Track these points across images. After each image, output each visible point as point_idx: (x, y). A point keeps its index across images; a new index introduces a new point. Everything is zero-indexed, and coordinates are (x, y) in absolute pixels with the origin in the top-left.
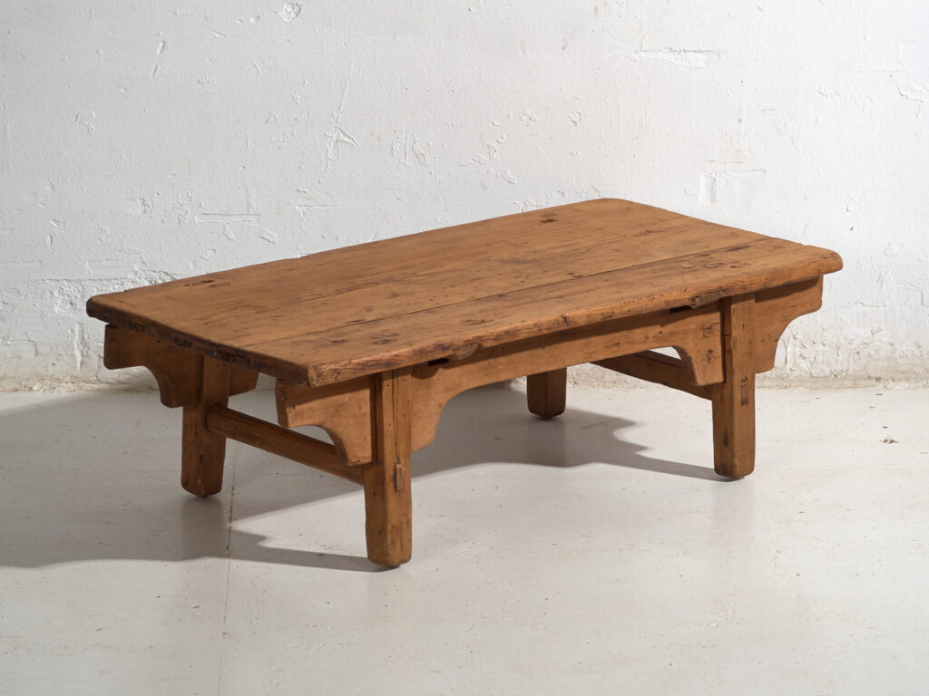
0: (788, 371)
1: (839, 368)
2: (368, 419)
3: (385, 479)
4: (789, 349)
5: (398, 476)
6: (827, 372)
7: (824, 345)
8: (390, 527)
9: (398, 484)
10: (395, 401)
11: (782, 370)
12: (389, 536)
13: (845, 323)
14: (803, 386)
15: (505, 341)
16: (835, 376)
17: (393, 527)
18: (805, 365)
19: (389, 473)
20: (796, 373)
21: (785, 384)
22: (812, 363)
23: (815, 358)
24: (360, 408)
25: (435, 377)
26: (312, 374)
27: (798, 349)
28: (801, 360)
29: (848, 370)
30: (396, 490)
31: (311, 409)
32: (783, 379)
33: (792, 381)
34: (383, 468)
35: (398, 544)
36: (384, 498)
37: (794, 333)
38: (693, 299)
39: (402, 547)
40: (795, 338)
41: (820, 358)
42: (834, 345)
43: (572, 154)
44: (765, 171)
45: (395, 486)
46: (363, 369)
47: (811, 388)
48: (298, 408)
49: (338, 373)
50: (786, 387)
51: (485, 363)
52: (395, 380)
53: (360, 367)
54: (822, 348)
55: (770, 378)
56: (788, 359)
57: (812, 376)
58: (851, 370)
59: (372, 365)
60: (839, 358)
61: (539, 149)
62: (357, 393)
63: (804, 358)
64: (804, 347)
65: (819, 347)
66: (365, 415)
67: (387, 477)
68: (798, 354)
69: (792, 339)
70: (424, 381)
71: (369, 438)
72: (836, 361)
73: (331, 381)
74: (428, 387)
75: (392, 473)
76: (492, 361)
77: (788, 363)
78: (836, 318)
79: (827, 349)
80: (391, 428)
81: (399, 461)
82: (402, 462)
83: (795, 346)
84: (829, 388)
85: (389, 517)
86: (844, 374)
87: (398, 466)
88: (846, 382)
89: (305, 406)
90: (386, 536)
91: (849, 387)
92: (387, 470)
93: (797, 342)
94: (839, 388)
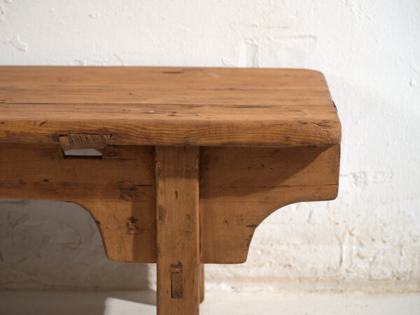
0: (344, 273)
1: (402, 269)
4: (345, 247)
6: (389, 274)
7: (385, 242)
11: (336, 271)
13: (409, 216)
14: (361, 290)
16: (398, 279)
18: (363, 266)
20: (353, 275)
21: (340, 288)
22: (371, 263)
23: (374, 258)
27: (354, 248)
28: (358, 259)
29: (412, 272)
32: (338, 282)
33: (348, 284)
37: (350, 228)
38: (56, 136)
40: (351, 234)
41: (380, 258)
42: (396, 243)
43: (91, 16)
44: (315, 38)
47: (370, 293)
50: (341, 291)
54: (383, 246)
55: (322, 281)
56: (344, 258)
57: (371, 279)
58: (415, 272)
60: (402, 258)
61: (53, 10)
63: (362, 258)
64: (361, 244)
65: (379, 245)
68: (355, 253)
69: (347, 235)
72: (399, 260)
77: (343, 264)
78: (399, 211)
79: (388, 247)
83: (351, 243)
84: (391, 292)
86: (408, 276)
88: (411, 286)
91: (414, 292)
93: (354, 239)
94: (403, 293)
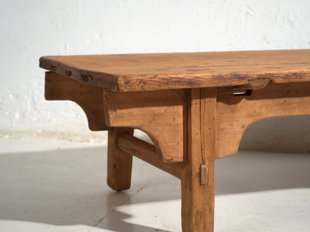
2: (181, 128)
3: (192, 175)
5: (202, 173)
8: (194, 211)
9: (202, 180)
10: (202, 116)
12: (194, 219)
15: (292, 80)
17: (197, 212)
19: (195, 170)
24: (174, 119)
25: (239, 105)
26: (121, 81)
30: (200, 185)
31: (130, 114)
34: (191, 167)
35: (202, 226)
36: (191, 189)
39: (204, 228)
45: (200, 181)
46: (167, 83)
48: (119, 112)
49: (145, 83)
51: (281, 100)
52: (202, 101)
53: (165, 81)
59: (175, 82)
62: (171, 107)
66: (178, 125)
67: (194, 173)
70: (229, 106)
71: (182, 143)
73: (138, 88)
74: (233, 111)
75: (198, 171)
76: (286, 99)
80: (198, 136)
81: (204, 163)
82: (207, 163)
85: (194, 204)
87: (202, 166)
89: (125, 111)
90: (191, 218)
92: (193, 169)
